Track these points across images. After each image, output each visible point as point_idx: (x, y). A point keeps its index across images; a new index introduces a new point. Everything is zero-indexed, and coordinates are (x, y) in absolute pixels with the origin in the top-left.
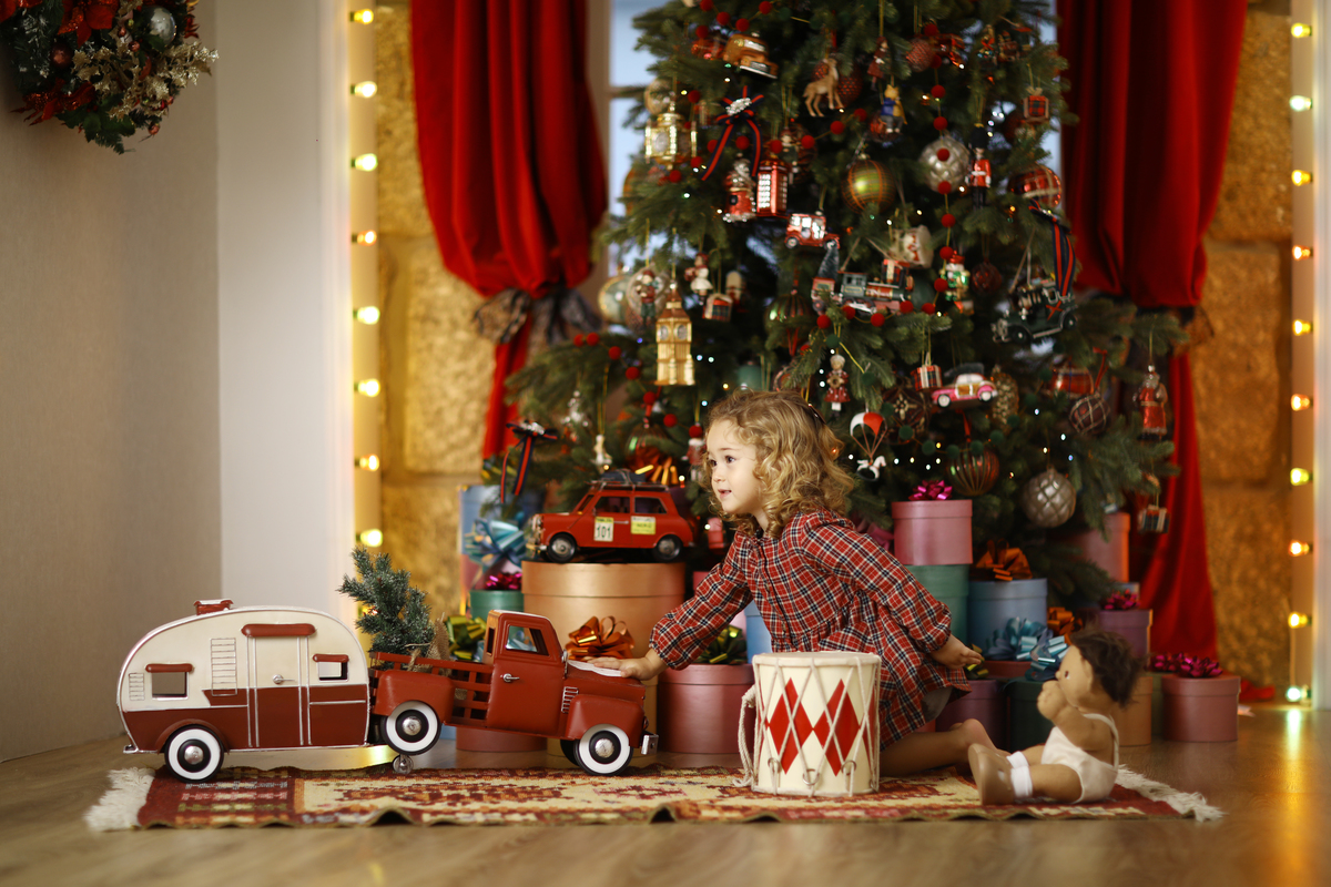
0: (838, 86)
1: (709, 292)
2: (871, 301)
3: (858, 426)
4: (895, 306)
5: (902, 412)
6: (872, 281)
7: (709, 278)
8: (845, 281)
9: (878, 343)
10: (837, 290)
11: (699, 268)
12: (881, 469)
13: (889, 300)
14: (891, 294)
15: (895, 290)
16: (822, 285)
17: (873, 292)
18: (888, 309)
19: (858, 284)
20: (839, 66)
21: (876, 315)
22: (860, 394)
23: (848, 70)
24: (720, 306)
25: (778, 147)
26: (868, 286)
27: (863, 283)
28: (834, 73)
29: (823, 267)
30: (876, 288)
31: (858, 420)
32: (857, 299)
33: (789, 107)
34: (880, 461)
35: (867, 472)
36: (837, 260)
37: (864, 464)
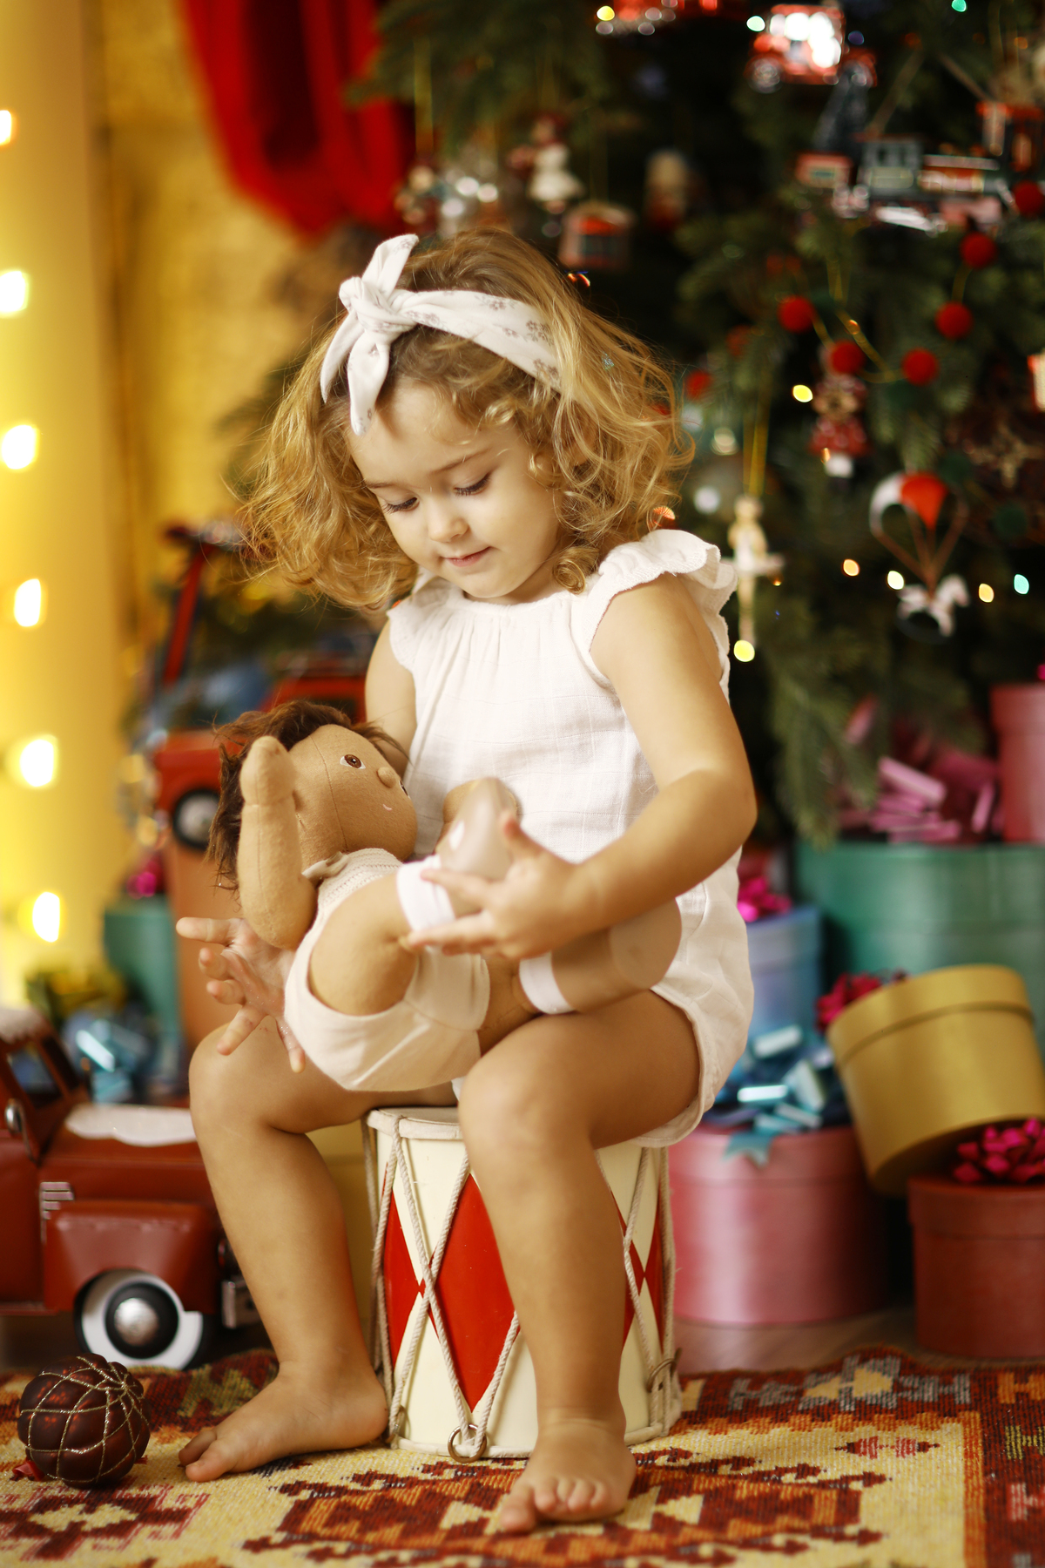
1: (572, 202)
2: (929, 203)
3: (894, 510)
4: (987, 212)
5: (1009, 469)
6: (936, 152)
7: (573, 167)
8: (870, 156)
9: (935, 302)
10: (853, 180)
11: (539, 146)
12: (957, 611)
13: (974, 196)
14: (977, 183)
15: (988, 174)
16: (824, 170)
17: (936, 181)
18: (971, 223)
19: (903, 162)
21: (943, 236)
22: (885, 431)
24: (598, 236)
26: (925, 167)
27: (913, 159)
29: (826, 128)
30: (942, 170)
31: (888, 493)
32: (900, 201)
34: (952, 591)
35: (924, 619)
36: (858, 108)
37: (915, 600)
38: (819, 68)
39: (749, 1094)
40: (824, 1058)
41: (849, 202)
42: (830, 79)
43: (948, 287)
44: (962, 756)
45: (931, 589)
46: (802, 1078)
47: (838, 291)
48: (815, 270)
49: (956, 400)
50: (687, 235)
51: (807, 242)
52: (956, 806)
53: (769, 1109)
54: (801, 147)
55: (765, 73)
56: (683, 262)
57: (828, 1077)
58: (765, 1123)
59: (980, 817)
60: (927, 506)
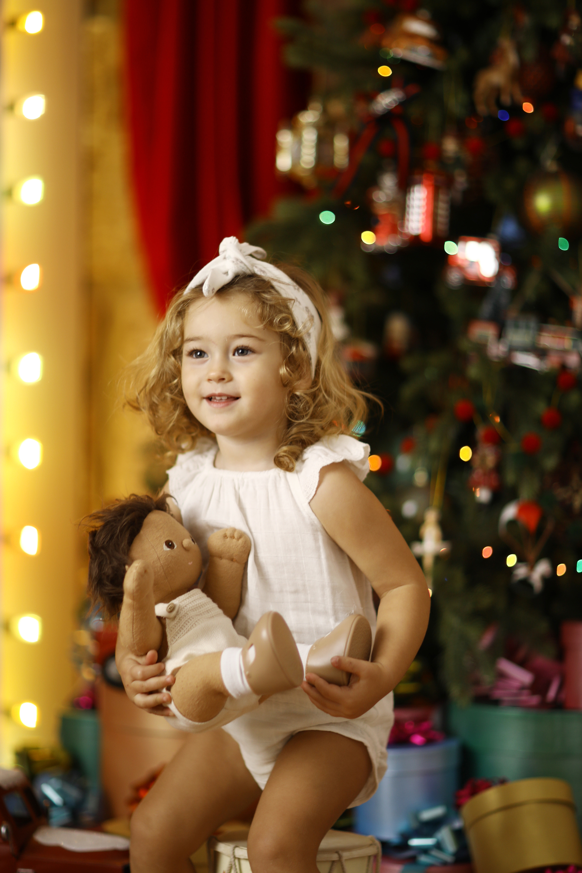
0: (518, 75)
2: (541, 353)
3: (512, 523)
4: (573, 360)
5: (577, 503)
6: (547, 323)
8: (510, 322)
9: (541, 408)
10: (500, 337)
12: (544, 580)
13: (565, 352)
14: (567, 344)
16: (483, 332)
17: (546, 341)
18: (564, 367)
19: (527, 330)
20: (520, 49)
22: (510, 477)
23: (530, 54)
24: (359, 362)
25: (438, 154)
27: (534, 327)
28: (512, 58)
29: (486, 308)
31: (510, 512)
32: (526, 350)
33: (455, 102)
34: (542, 568)
35: (526, 583)
36: (504, 300)
37: (522, 572)
38: (484, 277)
39: (415, 842)
40: (457, 824)
41: (497, 350)
42: (490, 283)
43: (549, 400)
44: (543, 660)
45: (532, 567)
46: (445, 835)
47: (488, 398)
48: (476, 388)
49: (550, 462)
50: (408, 364)
51: (473, 371)
52: (539, 687)
53: (425, 850)
54: (471, 317)
55: (454, 277)
56: (402, 378)
57: (459, 835)
58: (423, 859)
59: (552, 693)
60: (531, 520)
